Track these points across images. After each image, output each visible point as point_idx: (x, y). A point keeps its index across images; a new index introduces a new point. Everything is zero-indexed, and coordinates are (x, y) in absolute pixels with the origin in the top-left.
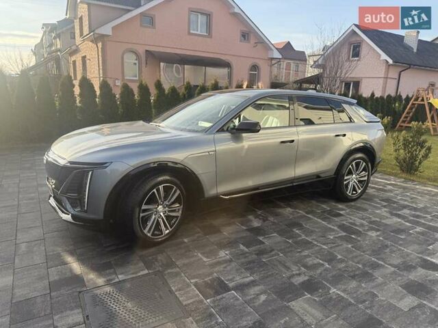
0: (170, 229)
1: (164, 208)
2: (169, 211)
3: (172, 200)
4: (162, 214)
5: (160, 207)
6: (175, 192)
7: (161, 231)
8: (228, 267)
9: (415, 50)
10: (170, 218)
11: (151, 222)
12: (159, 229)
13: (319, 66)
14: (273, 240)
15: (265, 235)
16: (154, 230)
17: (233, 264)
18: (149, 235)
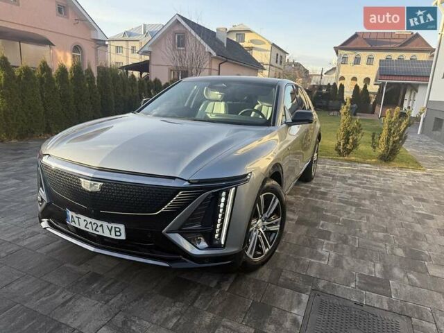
0: (270, 247)
1: (263, 221)
2: (268, 225)
3: (271, 212)
4: (261, 229)
5: (260, 221)
6: (274, 201)
7: (261, 250)
8: (349, 262)
9: (225, 45)
10: (269, 233)
11: (252, 242)
12: (259, 249)
13: (145, 53)
14: (330, 227)
15: (316, 224)
16: (255, 250)
17: (347, 258)
18: (251, 257)
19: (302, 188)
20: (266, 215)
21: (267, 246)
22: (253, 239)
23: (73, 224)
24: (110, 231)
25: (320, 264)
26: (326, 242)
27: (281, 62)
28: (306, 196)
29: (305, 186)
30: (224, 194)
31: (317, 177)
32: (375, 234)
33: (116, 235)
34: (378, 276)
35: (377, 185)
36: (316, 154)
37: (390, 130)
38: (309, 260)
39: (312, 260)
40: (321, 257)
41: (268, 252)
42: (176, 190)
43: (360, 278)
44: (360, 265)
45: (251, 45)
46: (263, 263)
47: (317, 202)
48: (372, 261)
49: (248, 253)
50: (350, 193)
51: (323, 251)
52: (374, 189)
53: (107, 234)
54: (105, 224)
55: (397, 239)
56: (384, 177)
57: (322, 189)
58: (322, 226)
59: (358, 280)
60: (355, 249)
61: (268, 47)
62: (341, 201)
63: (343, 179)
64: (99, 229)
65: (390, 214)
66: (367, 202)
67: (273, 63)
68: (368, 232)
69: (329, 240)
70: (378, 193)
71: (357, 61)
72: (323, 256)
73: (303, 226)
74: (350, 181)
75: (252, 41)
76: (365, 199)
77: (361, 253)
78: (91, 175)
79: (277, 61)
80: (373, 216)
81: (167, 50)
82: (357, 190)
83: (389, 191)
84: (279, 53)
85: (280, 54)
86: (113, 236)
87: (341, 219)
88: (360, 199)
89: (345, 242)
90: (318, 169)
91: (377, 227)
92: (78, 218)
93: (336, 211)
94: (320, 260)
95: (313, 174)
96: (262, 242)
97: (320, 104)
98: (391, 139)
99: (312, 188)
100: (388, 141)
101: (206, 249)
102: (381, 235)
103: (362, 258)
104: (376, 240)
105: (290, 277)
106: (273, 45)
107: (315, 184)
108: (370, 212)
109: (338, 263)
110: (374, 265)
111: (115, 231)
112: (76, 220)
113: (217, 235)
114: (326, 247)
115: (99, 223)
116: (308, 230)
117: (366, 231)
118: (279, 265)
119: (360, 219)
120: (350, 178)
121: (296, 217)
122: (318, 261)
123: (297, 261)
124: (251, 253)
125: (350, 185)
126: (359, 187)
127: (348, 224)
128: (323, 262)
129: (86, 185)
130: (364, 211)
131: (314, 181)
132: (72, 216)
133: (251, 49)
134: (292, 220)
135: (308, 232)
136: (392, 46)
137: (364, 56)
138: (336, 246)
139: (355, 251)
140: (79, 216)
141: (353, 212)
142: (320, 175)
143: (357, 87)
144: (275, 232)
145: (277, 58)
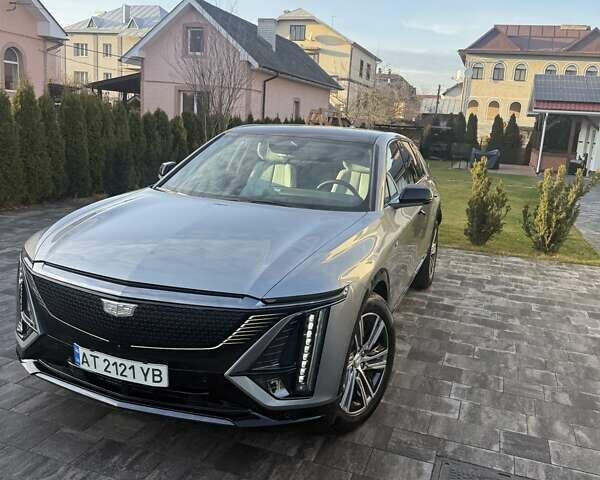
0: (373, 395)
1: (362, 356)
2: (370, 362)
3: (374, 341)
4: (359, 368)
5: (358, 355)
6: (378, 325)
7: (360, 399)
8: (490, 415)
9: (274, 49)
10: (370, 373)
11: (348, 387)
12: (357, 398)
13: (133, 60)
14: (460, 362)
15: (440, 358)
16: (353, 400)
17: (487, 409)
18: (347, 410)
19: (415, 299)
20: (367, 347)
21: (368, 394)
22: (349, 383)
23: (84, 367)
24: (146, 375)
25: (448, 419)
26: (455, 385)
27: (368, 76)
28: (421, 312)
29: (420, 297)
30: (312, 317)
31: (438, 280)
32: (528, 372)
33: (154, 381)
34: (533, 434)
35: (532, 293)
36: (434, 245)
37: (551, 201)
38: (430, 413)
39: (436, 413)
40: (448, 408)
41: (371, 402)
42: (245, 314)
43: (506, 437)
44: (506, 419)
45: (317, 45)
46: (364, 419)
47: (438, 323)
48: (523, 413)
49: (342, 404)
50: (489, 308)
51: (452, 399)
52: (527, 299)
53: (140, 380)
54: (138, 365)
55: (561, 379)
56: (543, 279)
57: (447, 301)
58: (449, 360)
59: (503, 440)
60: (498, 395)
61: (347, 49)
62: (476, 321)
63: (479, 284)
64: (129, 372)
65: (552, 340)
66: (517, 322)
67: (355, 76)
68: (518, 370)
69: (459, 382)
70: (534, 307)
71: (498, 75)
72: (451, 407)
73: (419, 362)
74: (488, 288)
75: (318, 39)
76: (512, 317)
77: (508, 402)
78: (119, 294)
79: (361, 74)
80: (525, 343)
81: (178, 62)
82: (500, 302)
83: (551, 303)
84: (365, 60)
85: (367, 61)
86: (149, 382)
87: (476, 350)
88: (505, 317)
89: (484, 384)
90: (439, 267)
91: (531, 361)
92: (95, 357)
93: (469, 337)
94: (447, 412)
95: (431, 277)
96: (362, 388)
97: (437, 149)
98: (554, 217)
99: (431, 299)
100: (549, 220)
101: (285, 398)
102: (537, 373)
103: (509, 408)
104: (530, 381)
105: (405, 440)
106: (355, 45)
107: (434, 292)
108: (521, 337)
109: (473, 415)
110: (527, 419)
111: (152, 375)
112: (91, 359)
113: (301, 378)
114: (456, 394)
115: (129, 363)
116: (427, 368)
117: (515, 368)
118: (388, 421)
119: (506, 349)
120: (489, 282)
121: (407, 348)
122: (444, 415)
123: (413, 415)
124: (346, 404)
125: (490, 293)
126: (504, 296)
127: (488, 357)
128: (451, 416)
129: (111, 308)
130: (513, 336)
131: (432, 288)
132: (84, 355)
133: (317, 51)
134: (401, 352)
135: (427, 371)
136: (555, 49)
137: (510, 65)
138: (470, 391)
139: (499, 398)
140: (96, 354)
141: (495, 338)
142: (442, 278)
143: (498, 120)
144: (380, 371)
145: (361, 69)
